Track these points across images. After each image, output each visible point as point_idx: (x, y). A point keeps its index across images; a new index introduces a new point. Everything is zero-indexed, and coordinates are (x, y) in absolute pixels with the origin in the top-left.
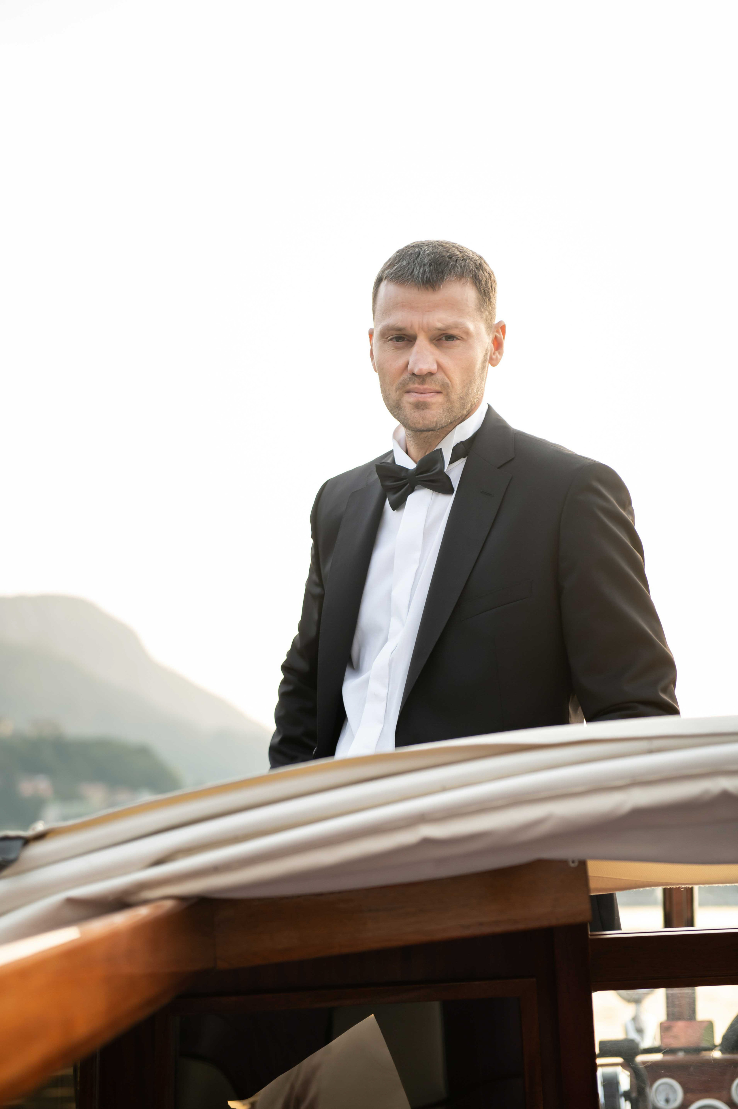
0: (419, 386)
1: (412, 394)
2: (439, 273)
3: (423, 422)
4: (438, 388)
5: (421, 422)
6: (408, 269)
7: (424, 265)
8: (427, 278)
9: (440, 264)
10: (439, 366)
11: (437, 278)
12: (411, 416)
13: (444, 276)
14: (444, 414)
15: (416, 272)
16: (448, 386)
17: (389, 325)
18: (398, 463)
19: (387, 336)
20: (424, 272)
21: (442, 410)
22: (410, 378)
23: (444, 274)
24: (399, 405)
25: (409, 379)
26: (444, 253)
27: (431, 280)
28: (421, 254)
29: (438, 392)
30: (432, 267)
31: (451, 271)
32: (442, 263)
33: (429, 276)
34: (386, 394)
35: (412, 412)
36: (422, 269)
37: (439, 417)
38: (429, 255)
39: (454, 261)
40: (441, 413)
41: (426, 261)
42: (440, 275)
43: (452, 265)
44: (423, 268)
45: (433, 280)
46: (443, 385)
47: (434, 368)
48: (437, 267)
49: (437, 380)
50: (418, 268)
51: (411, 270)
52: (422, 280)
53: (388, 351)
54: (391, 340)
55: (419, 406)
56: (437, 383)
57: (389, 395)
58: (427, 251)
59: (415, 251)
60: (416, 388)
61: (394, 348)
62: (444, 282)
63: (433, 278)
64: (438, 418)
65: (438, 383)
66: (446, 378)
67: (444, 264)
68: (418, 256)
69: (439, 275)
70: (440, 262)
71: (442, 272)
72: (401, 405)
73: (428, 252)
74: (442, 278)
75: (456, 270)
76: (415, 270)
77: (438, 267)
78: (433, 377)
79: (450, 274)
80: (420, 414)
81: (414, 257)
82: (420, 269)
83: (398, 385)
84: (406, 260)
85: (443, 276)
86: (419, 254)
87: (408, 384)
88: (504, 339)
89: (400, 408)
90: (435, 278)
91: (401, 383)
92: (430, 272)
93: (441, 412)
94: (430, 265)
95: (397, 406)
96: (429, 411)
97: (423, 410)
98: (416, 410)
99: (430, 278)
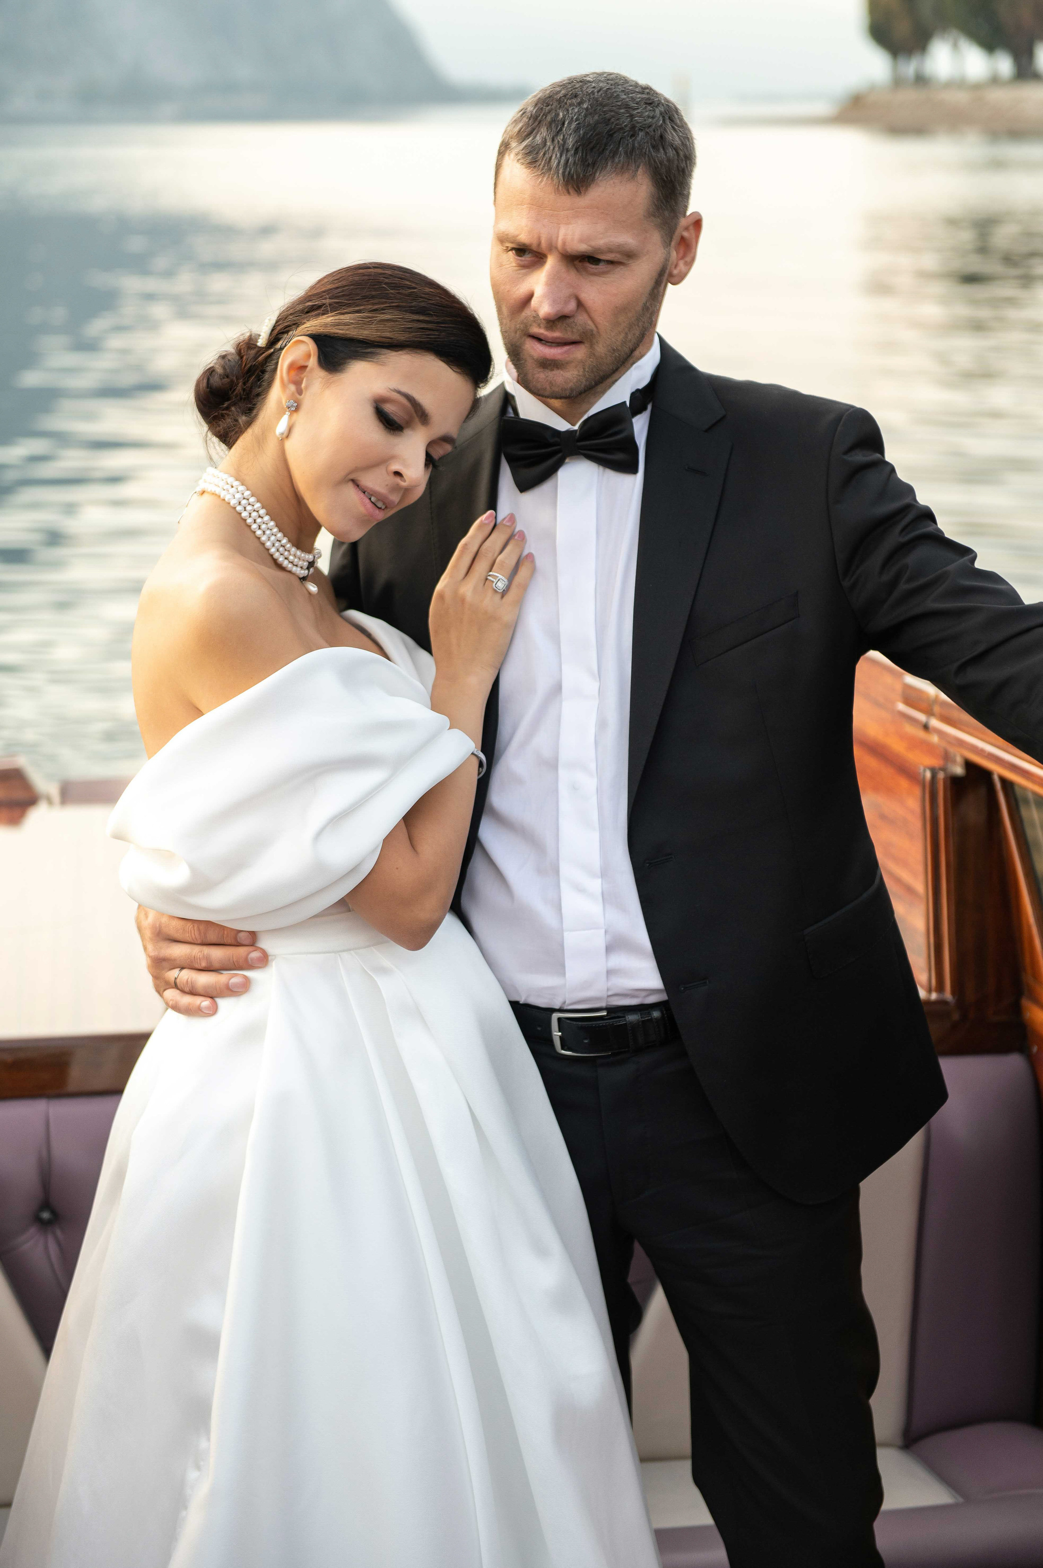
1: (538, 342)
2: (588, 166)
3: (551, 388)
4: (575, 337)
5: (548, 388)
6: (544, 154)
7: (568, 150)
8: (569, 174)
10: (581, 304)
11: (585, 175)
12: (536, 378)
13: (595, 172)
14: (584, 376)
15: (556, 162)
16: (592, 335)
18: (522, 415)
19: (507, 244)
20: (567, 161)
21: (581, 370)
22: (533, 318)
23: (596, 168)
25: (532, 320)
27: (576, 180)
28: (565, 125)
29: (575, 343)
30: (580, 154)
33: (572, 172)
36: (564, 158)
37: (577, 382)
38: (577, 129)
40: (577, 376)
41: (571, 143)
42: (590, 169)
44: (567, 155)
45: (578, 179)
46: (584, 332)
48: (586, 155)
49: (576, 325)
50: (559, 154)
51: (548, 156)
54: (513, 250)
55: (547, 364)
56: (575, 330)
60: (542, 334)
61: (515, 266)
62: (596, 181)
63: (578, 175)
64: (574, 383)
65: (578, 329)
66: (590, 322)
68: (560, 131)
69: (587, 170)
71: (593, 165)
72: (521, 355)
73: (576, 124)
74: (592, 177)
76: (553, 158)
77: (588, 154)
78: (569, 320)
80: (547, 377)
82: (561, 156)
87: (530, 325)
90: (581, 174)
91: (523, 322)
92: (574, 163)
93: (580, 373)
94: (577, 150)
96: (561, 372)
97: (553, 370)
98: (542, 370)
99: (573, 174)
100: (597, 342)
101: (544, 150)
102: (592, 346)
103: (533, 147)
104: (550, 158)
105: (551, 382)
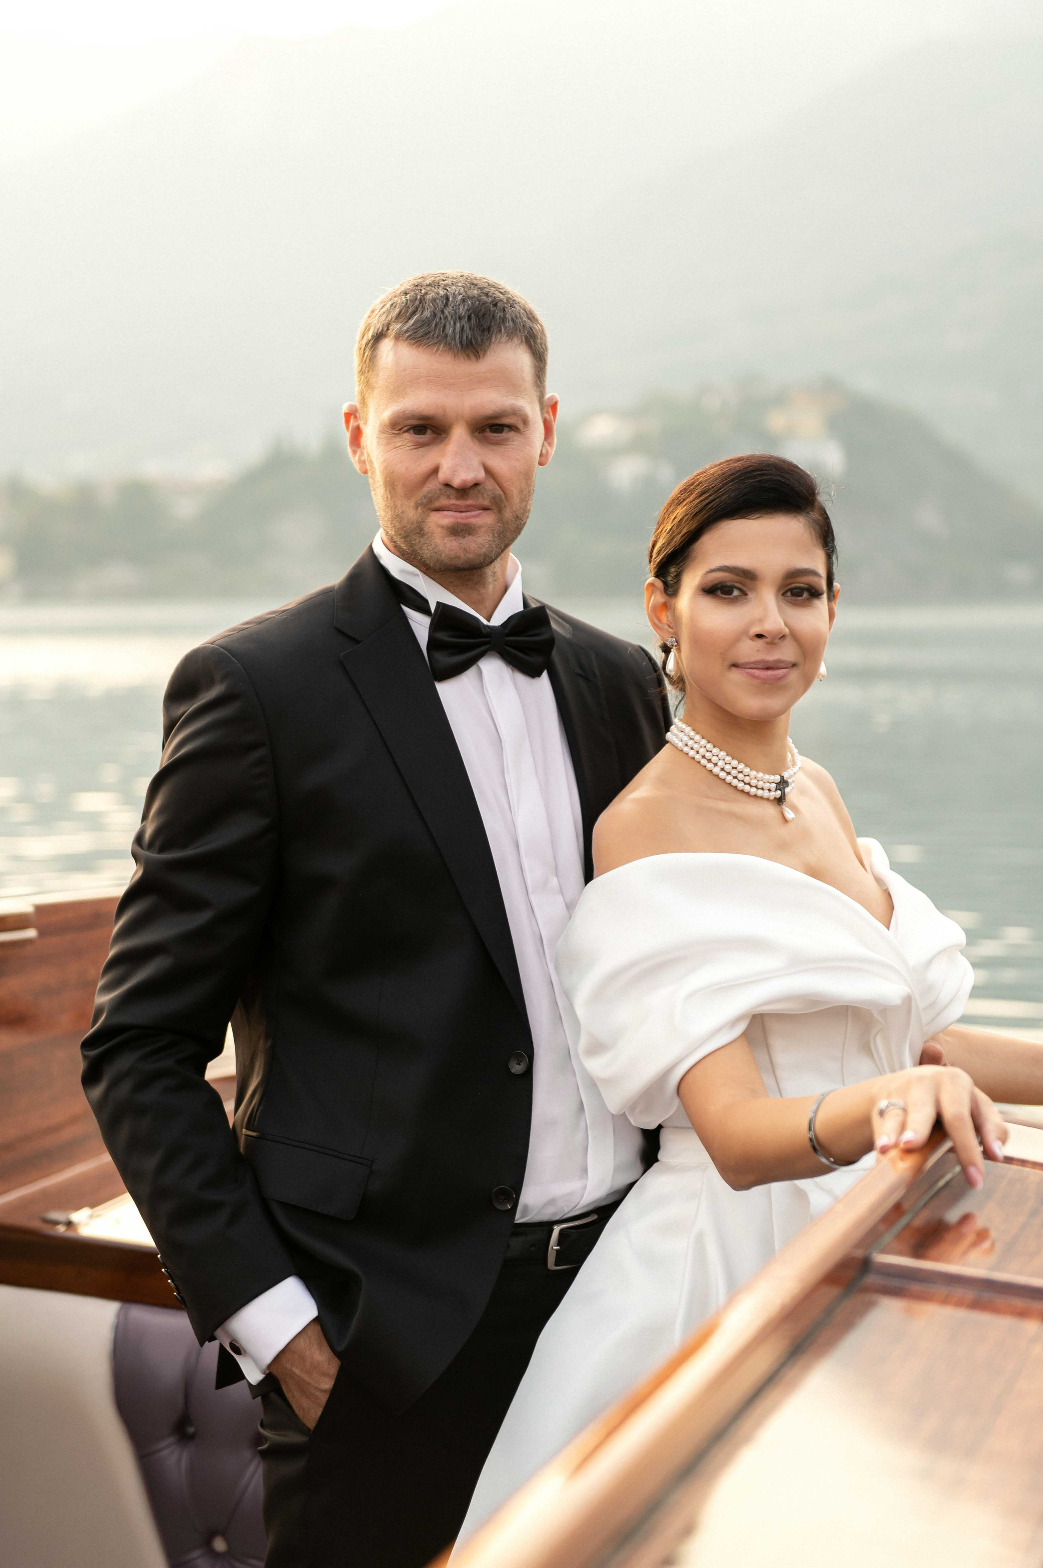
0: (458, 502)
1: (445, 513)
2: (484, 330)
4: (486, 503)
5: (462, 555)
7: (460, 318)
8: (467, 339)
9: (484, 315)
10: (488, 471)
11: (482, 339)
12: (446, 547)
13: (492, 336)
14: (494, 541)
15: (450, 331)
16: (501, 499)
17: (404, 411)
19: (400, 427)
20: (462, 329)
21: (491, 536)
22: (440, 490)
23: (491, 331)
24: (421, 529)
25: (438, 492)
26: (484, 298)
27: (474, 343)
28: (451, 299)
29: (486, 509)
30: (473, 321)
31: (500, 327)
32: (486, 314)
33: (470, 336)
34: (397, 511)
35: (446, 541)
36: (458, 325)
37: (489, 548)
38: (463, 301)
39: (501, 311)
40: (490, 541)
41: (462, 311)
42: (486, 333)
43: (500, 317)
44: (460, 323)
45: (476, 343)
46: (494, 498)
47: (481, 474)
48: (479, 321)
49: (486, 491)
50: (452, 323)
51: (441, 326)
52: (461, 342)
53: (403, 447)
54: (407, 431)
55: (456, 531)
56: (485, 496)
57: (403, 512)
58: (460, 294)
59: (438, 293)
60: (452, 504)
61: (413, 445)
62: (493, 346)
63: (476, 339)
64: (486, 549)
65: (488, 495)
66: (497, 487)
67: (489, 316)
68: (446, 305)
69: (484, 334)
70: (482, 312)
71: (489, 329)
72: (426, 529)
73: (460, 297)
74: (490, 339)
75: (507, 325)
76: (448, 326)
77: (481, 320)
78: (479, 488)
79: (500, 331)
80: (460, 544)
81: (440, 304)
82: (455, 324)
83: (421, 498)
84: (429, 310)
85: (490, 334)
86: (447, 299)
87: (439, 497)
88: (554, 421)
89: (423, 534)
90: (479, 340)
91: (425, 497)
92: (470, 329)
93: (491, 539)
94: (469, 318)
95: (418, 531)
96: (474, 538)
97: (465, 537)
98: (454, 538)
99: (471, 339)
100: (505, 507)
101: (434, 322)
102: (500, 511)
103: (423, 321)
104: (444, 327)
105: (465, 549)
